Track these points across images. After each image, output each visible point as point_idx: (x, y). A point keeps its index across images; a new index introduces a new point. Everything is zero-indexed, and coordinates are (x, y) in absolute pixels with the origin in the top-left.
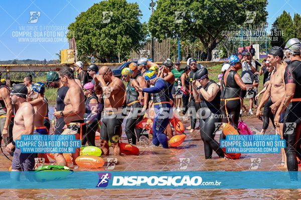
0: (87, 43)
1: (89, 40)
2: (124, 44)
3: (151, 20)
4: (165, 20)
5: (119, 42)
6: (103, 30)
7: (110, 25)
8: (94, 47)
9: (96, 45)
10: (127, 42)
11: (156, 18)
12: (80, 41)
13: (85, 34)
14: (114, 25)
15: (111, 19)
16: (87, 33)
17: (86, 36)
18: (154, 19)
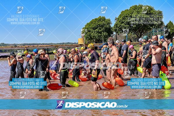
0: (89, 35)
1: (90, 34)
2: (104, 36)
3: (115, 26)
4: (120, 25)
5: (102, 35)
6: (96, 30)
7: (99, 28)
8: (92, 37)
9: (93, 36)
10: (106, 35)
11: (117, 25)
12: (86, 35)
13: (88, 32)
14: (100, 28)
15: (99, 25)
16: (89, 31)
17: (89, 33)
18: (116, 25)
